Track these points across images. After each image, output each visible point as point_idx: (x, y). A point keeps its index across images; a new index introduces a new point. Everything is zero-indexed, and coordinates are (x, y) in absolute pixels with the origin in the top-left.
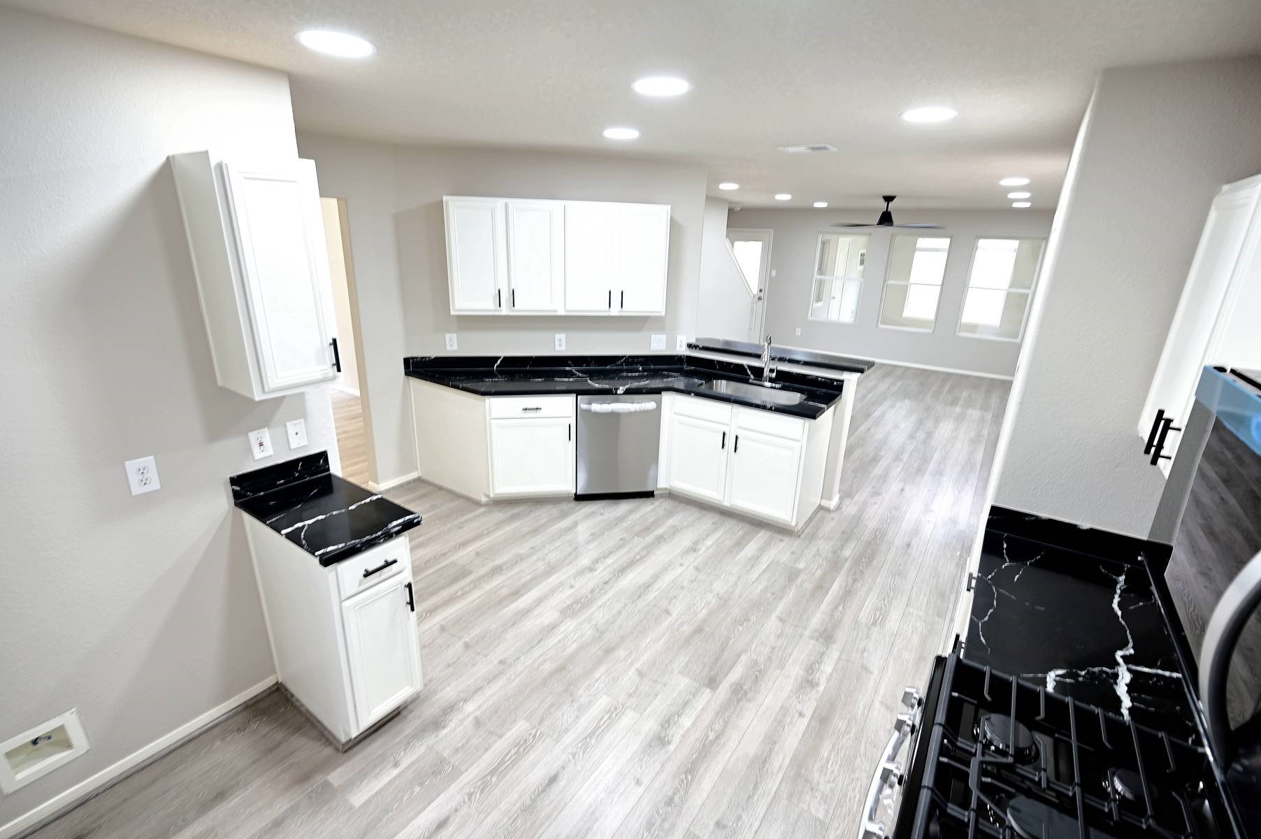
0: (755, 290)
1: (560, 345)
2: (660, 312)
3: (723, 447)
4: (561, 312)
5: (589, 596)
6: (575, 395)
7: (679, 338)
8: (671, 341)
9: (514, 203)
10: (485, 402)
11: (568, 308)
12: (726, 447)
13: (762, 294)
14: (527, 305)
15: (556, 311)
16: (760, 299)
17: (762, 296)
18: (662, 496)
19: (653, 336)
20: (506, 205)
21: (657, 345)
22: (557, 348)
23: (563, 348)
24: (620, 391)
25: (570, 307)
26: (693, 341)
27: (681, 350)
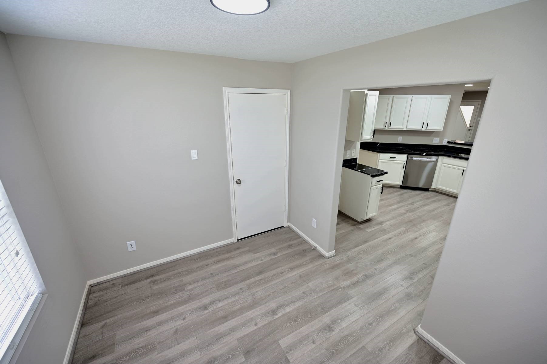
0: (468, 126)
1: (400, 140)
2: (441, 130)
3: (462, 175)
4: (405, 129)
5: (414, 209)
6: (407, 154)
7: (445, 139)
8: (442, 140)
9: (396, 96)
10: (378, 154)
11: (408, 128)
12: (463, 175)
13: (471, 128)
14: (395, 126)
15: (403, 129)
16: (469, 130)
17: (471, 129)
18: (432, 191)
19: (434, 139)
20: (393, 97)
21: (435, 141)
22: (399, 141)
23: (401, 141)
24: (424, 154)
25: (408, 127)
26: (450, 141)
27: (445, 143)
